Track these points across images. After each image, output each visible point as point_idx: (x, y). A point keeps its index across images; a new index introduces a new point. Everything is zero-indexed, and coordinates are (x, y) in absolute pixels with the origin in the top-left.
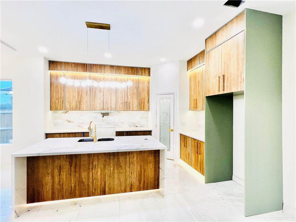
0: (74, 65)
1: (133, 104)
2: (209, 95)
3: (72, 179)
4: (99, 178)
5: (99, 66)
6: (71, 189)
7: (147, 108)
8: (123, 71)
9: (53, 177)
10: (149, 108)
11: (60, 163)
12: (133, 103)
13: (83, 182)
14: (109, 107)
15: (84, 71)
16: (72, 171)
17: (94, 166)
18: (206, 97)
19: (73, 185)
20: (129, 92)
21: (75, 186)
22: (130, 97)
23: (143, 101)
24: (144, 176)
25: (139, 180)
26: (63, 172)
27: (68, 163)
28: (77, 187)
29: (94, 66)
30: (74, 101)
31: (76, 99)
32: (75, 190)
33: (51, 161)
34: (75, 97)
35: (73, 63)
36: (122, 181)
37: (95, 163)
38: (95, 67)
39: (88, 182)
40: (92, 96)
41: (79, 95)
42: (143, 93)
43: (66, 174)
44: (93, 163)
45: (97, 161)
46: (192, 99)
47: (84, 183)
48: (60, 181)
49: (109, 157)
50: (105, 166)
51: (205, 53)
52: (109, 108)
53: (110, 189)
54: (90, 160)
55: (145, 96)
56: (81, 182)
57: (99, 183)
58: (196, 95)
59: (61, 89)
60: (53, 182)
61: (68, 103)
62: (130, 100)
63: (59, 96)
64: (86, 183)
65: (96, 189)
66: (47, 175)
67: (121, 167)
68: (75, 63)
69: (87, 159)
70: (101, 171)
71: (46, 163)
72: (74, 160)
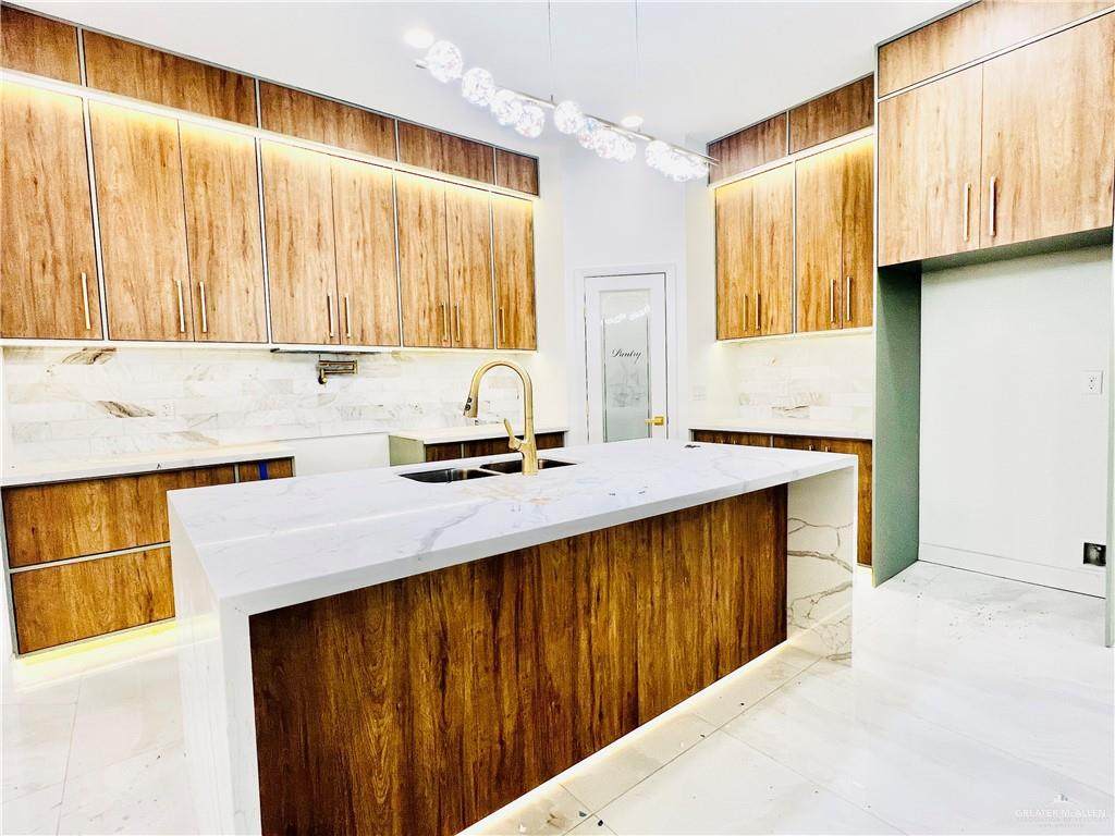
0: (157, 60)
1: (473, 319)
2: (902, 261)
3: (506, 692)
4: (615, 650)
5: (309, 102)
6: (503, 751)
7: (527, 336)
8: (428, 150)
9: (406, 712)
10: (534, 338)
11: (442, 613)
12: (473, 311)
13: (553, 695)
14: (369, 325)
15: (226, 117)
16: (503, 646)
17: (594, 594)
18: (880, 269)
19: (509, 726)
20: (455, 258)
21: (519, 729)
22: (459, 283)
23: (513, 305)
24: (751, 597)
25: (737, 620)
26: (460, 661)
27: (481, 604)
28: (529, 726)
29: (280, 97)
30: (168, 286)
31: (182, 277)
32: (519, 747)
33: (390, 606)
34: (174, 262)
35: (153, 52)
36: (689, 639)
37: (599, 575)
38: (286, 103)
39: (574, 684)
40: (278, 263)
41: (196, 255)
42: (511, 269)
43: (476, 668)
44: (588, 581)
45: (604, 567)
46: (735, 294)
47: (557, 697)
48: (444, 726)
49: (645, 536)
50: (633, 585)
51: (876, 101)
52: (367, 333)
53: (652, 694)
54: (575, 560)
55: (519, 284)
56: (542, 695)
57: (616, 676)
58: (759, 278)
59: (68, 206)
60: (410, 745)
61: (127, 298)
62: (459, 298)
63: (60, 242)
64: (565, 693)
65: (605, 710)
66: (368, 707)
67: (686, 573)
68: (163, 55)
69: (564, 558)
70: (622, 611)
71: (362, 626)
72: (508, 578)
